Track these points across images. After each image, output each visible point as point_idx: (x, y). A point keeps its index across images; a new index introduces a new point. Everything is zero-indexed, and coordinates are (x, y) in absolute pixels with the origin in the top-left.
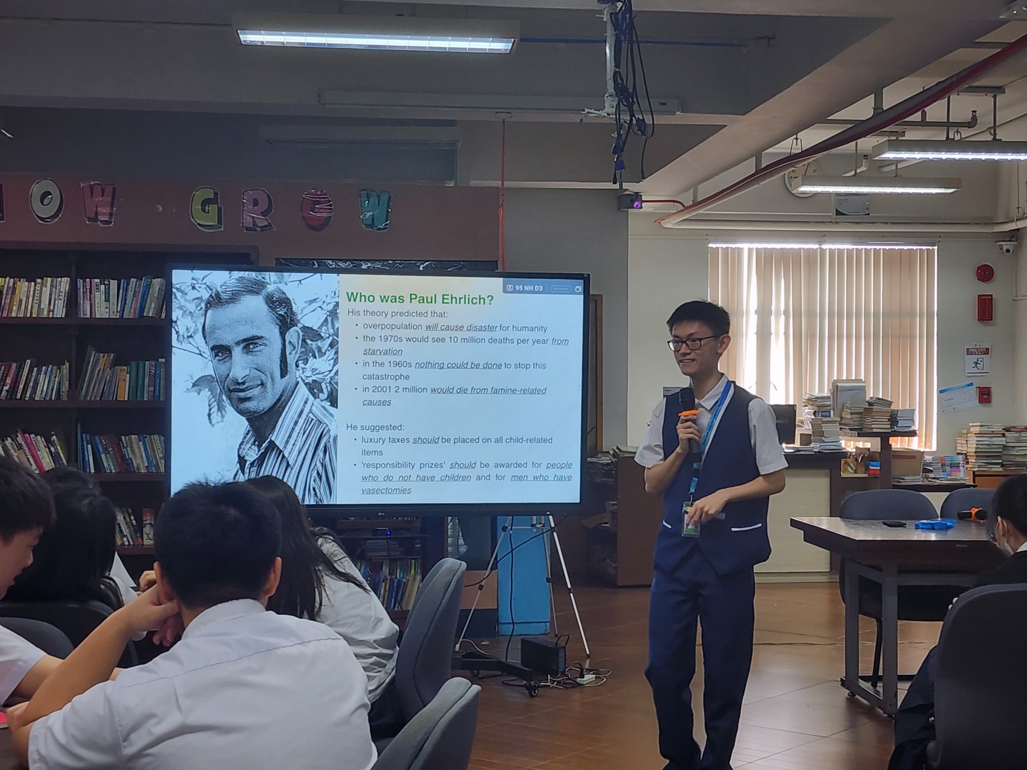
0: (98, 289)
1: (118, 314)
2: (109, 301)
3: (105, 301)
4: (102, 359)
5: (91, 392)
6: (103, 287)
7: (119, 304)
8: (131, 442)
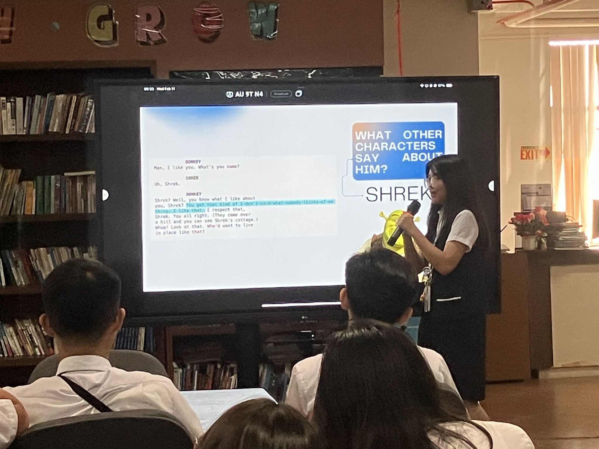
0: (5, 107)
1: (25, 131)
2: (15, 119)
3: (12, 118)
4: (10, 175)
6: (9, 105)
7: (25, 121)
8: (40, 255)
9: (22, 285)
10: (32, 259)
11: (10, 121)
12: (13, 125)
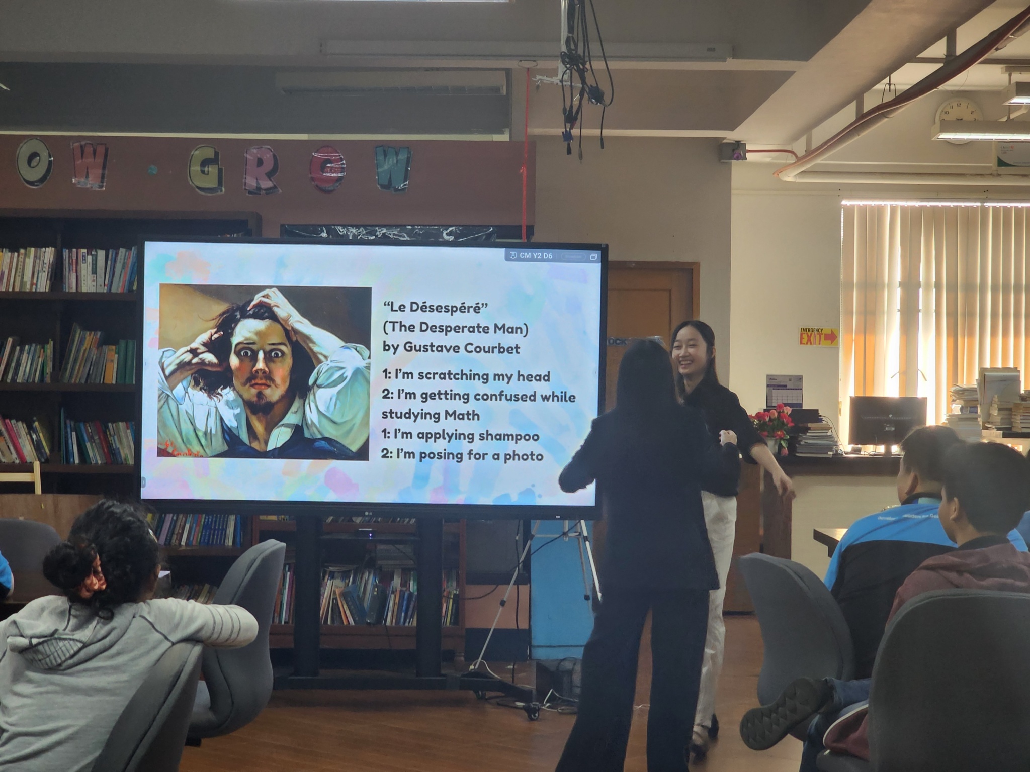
0: (85, 260)
1: (106, 288)
2: (96, 273)
3: (92, 273)
4: (88, 338)
5: (76, 374)
6: (89, 258)
7: (107, 278)
8: (118, 429)
9: (97, 463)
10: (110, 434)
11: (90, 277)
12: (93, 281)
